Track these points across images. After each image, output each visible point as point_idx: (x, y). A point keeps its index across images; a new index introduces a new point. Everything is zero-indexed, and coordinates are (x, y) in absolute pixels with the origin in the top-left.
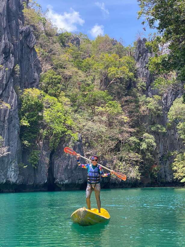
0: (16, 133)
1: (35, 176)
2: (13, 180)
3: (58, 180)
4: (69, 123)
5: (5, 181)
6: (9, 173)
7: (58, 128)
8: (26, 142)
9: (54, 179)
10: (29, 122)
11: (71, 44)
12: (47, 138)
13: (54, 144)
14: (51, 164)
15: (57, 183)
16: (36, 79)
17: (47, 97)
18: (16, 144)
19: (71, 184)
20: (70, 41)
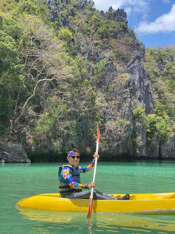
0: (145, 135)
1: (153, 153)
2: (144, 155)
3: (163, 156)
4: (168, 129)
5: (141, 155)
6: (143, 152)
7: (163, 132)
8: (149, 139)
9: (161, 155)
10: (150, 130)
11: (167, 61)
12: (158, 136)
13: (161, 139)
14: (160, 148)
15: (163, 157)
16: (152, 108)
17: (158, 117)
18: (145, 140)
19: (170, 157)
20: (166, 58)
